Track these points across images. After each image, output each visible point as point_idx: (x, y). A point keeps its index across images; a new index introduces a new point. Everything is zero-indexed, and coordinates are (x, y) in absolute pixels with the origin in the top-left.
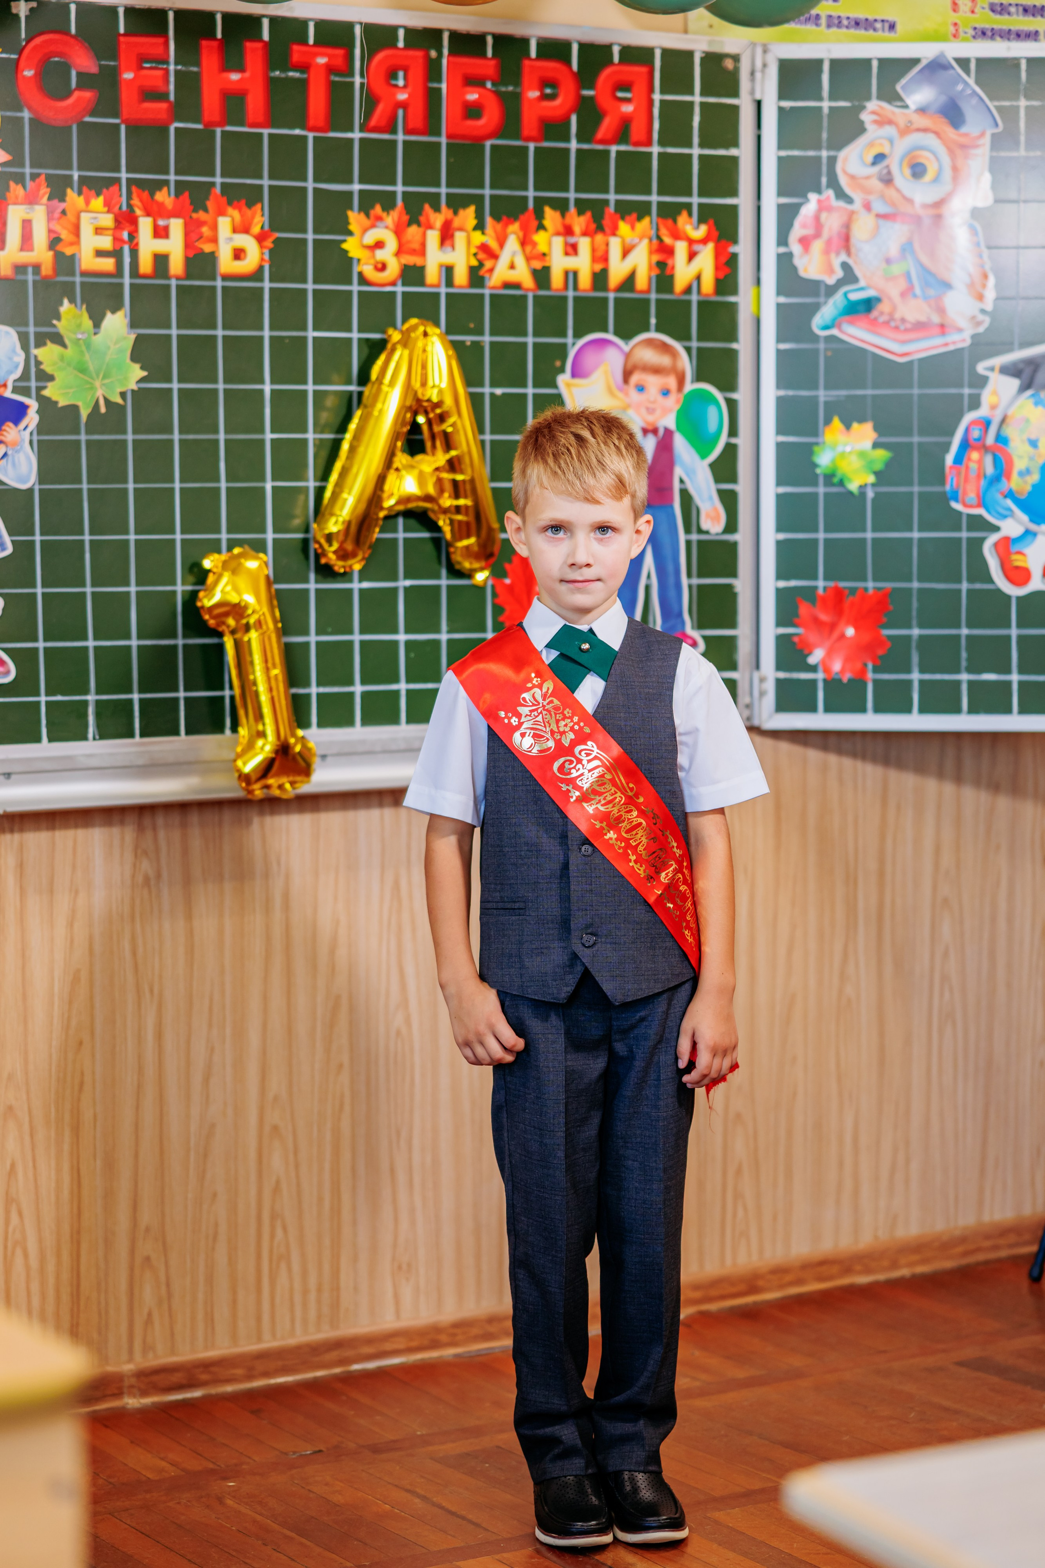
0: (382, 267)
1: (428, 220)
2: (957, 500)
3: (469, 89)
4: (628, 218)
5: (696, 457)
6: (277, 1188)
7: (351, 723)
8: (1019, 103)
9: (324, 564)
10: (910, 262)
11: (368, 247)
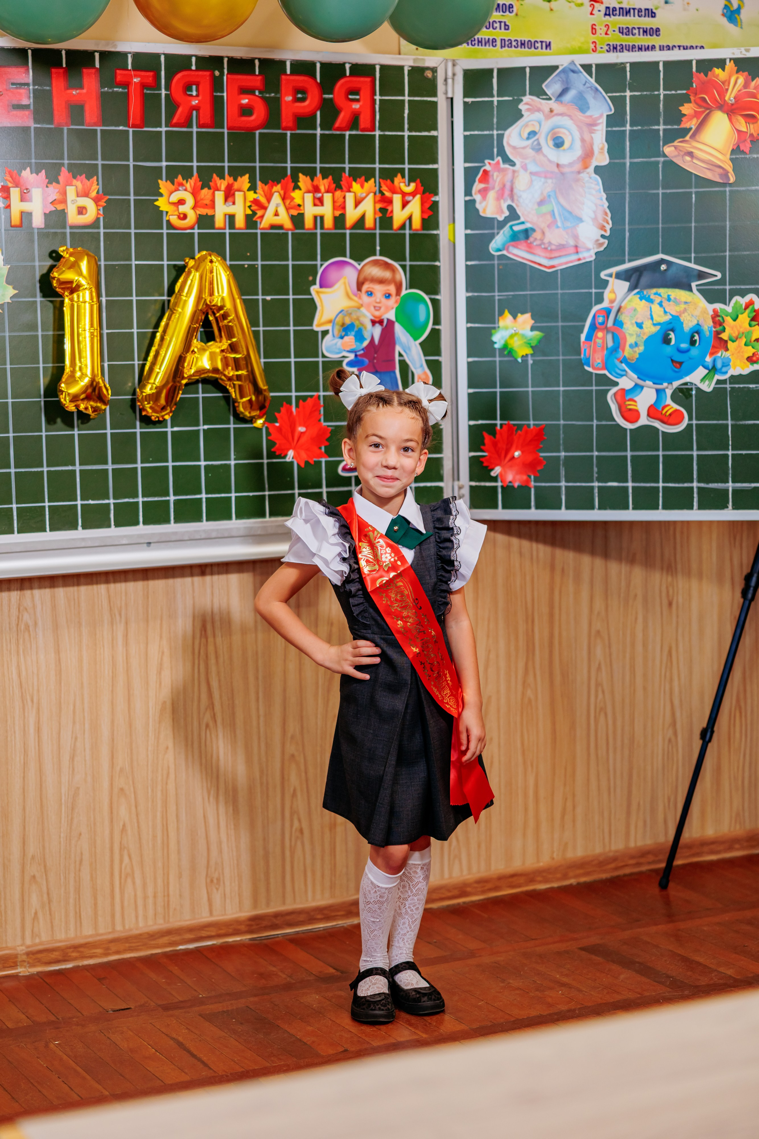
0: (185, 217)
1: (216, 185)
2: (589, 366)
3: (242, 96)
4: (358, 179)
5: (411, 339)
6: (124, 829)
7: (167, 521)
8: (626, 94)
9: (145, 415)
10: (554, 204)
11: (174, 204)
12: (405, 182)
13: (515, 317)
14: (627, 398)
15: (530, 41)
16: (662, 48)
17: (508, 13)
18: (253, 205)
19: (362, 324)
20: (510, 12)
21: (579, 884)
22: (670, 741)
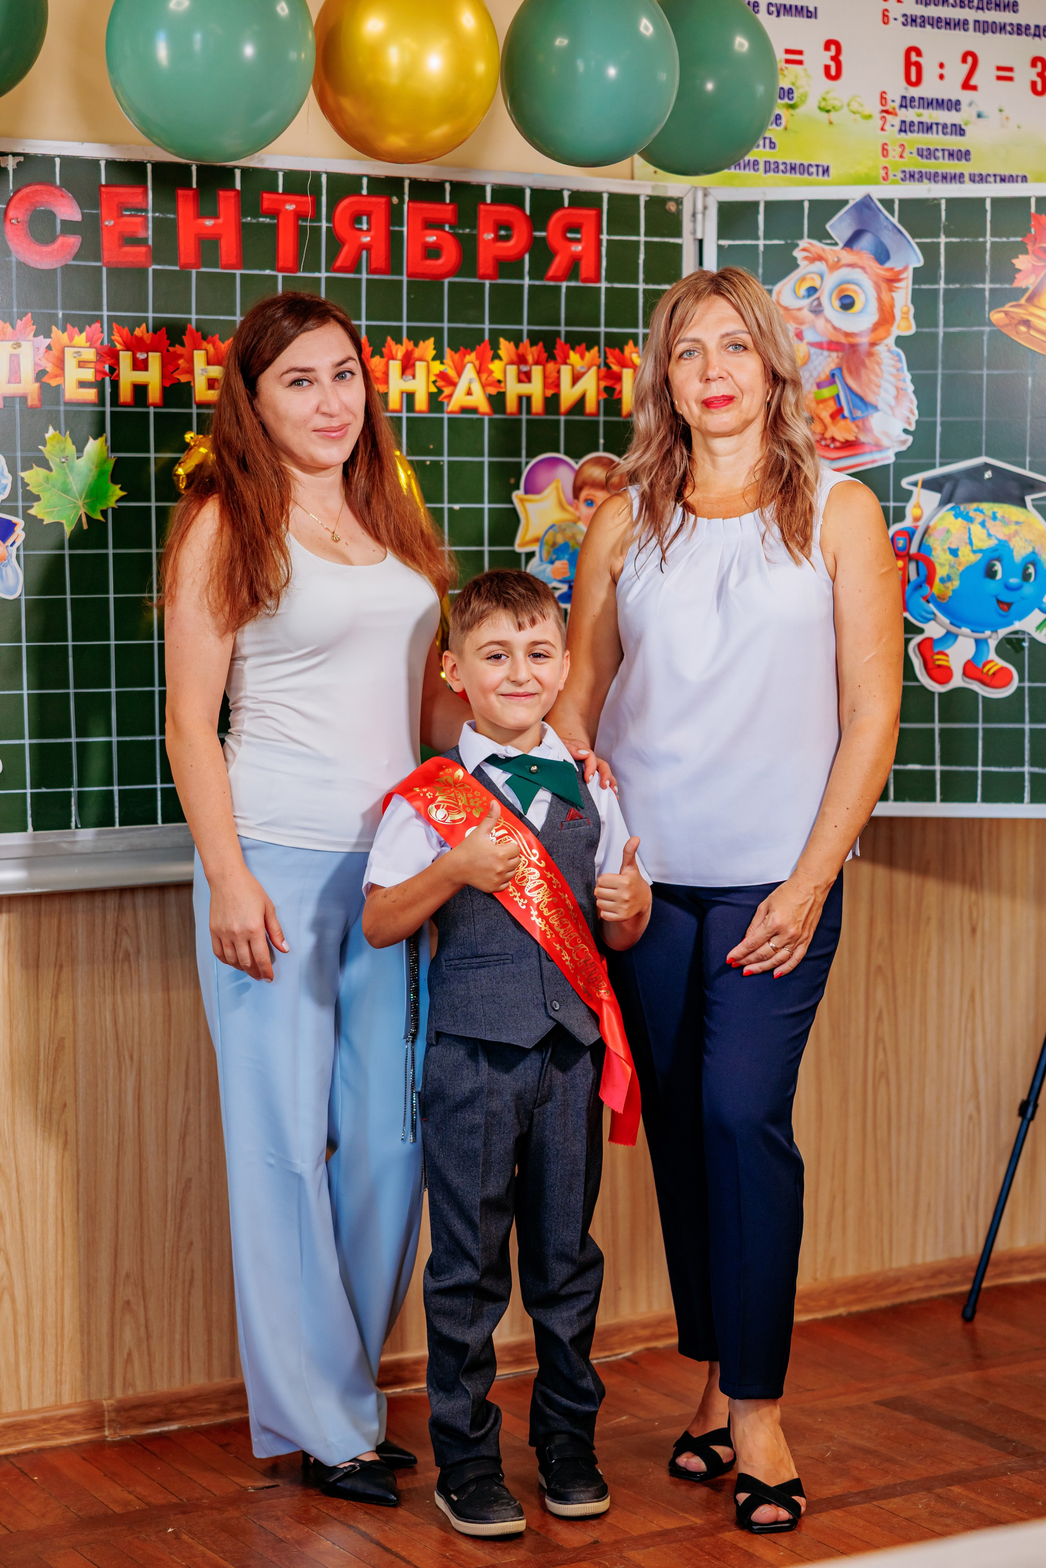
1: (391, 351)
3: (428, 232)
4: (577, 348)
8: (940, 240)
12: (637, 353)
14: (936, 650)
15: (802, 164)
16: (973, 179)
18: (439, 380)
20: (776, 124)
21: (851, 1314)
22: (971, 1118)
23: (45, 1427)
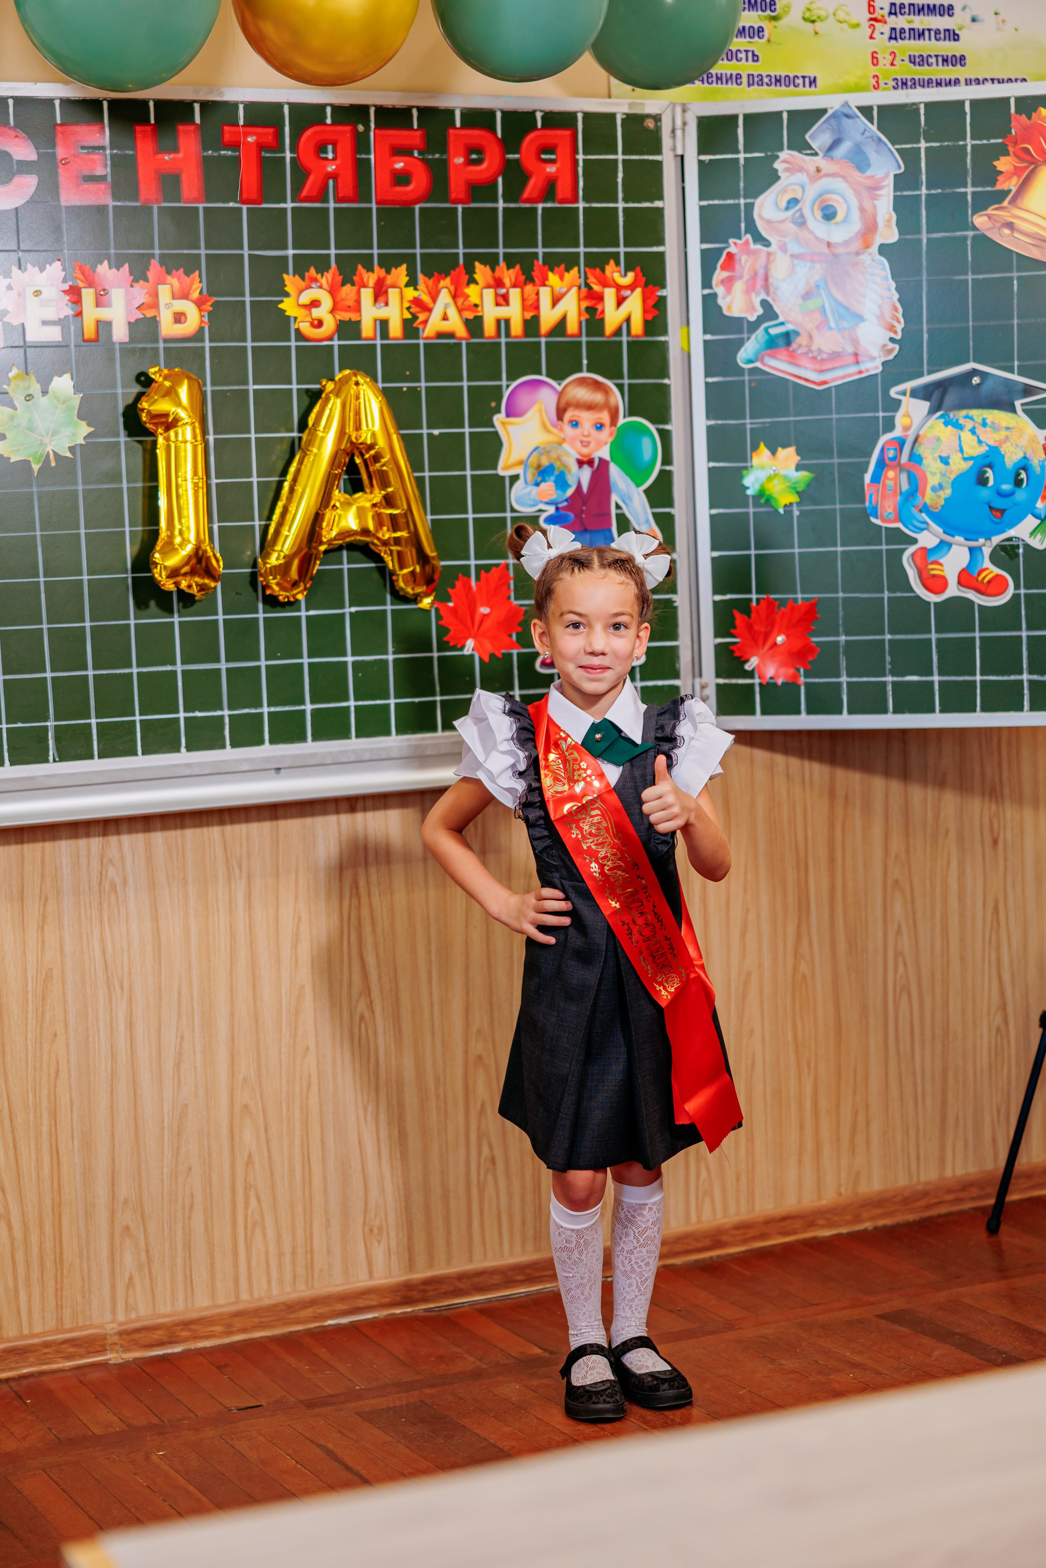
0: (320, 324)
1: (362, 279)
2: (877, 517)
3: (396, 158)
4: (556, 269)
5: (632, 485)
6: (249, 1161)
7: (302, 738)
8: (920, 145)
9: (270, 595)
10: (824, 297)
11: (305, 306)
12: (619, 272)
13: (774, 452)
14: (930, 560)
15: (788, 76)
16: (968, 82)
17: (756, 38)
18: (413, 306)
19: (564, 465)
20: (759, 37)
21: (876, 1228)
22: (998, 1030)
23: (46, 1351)
